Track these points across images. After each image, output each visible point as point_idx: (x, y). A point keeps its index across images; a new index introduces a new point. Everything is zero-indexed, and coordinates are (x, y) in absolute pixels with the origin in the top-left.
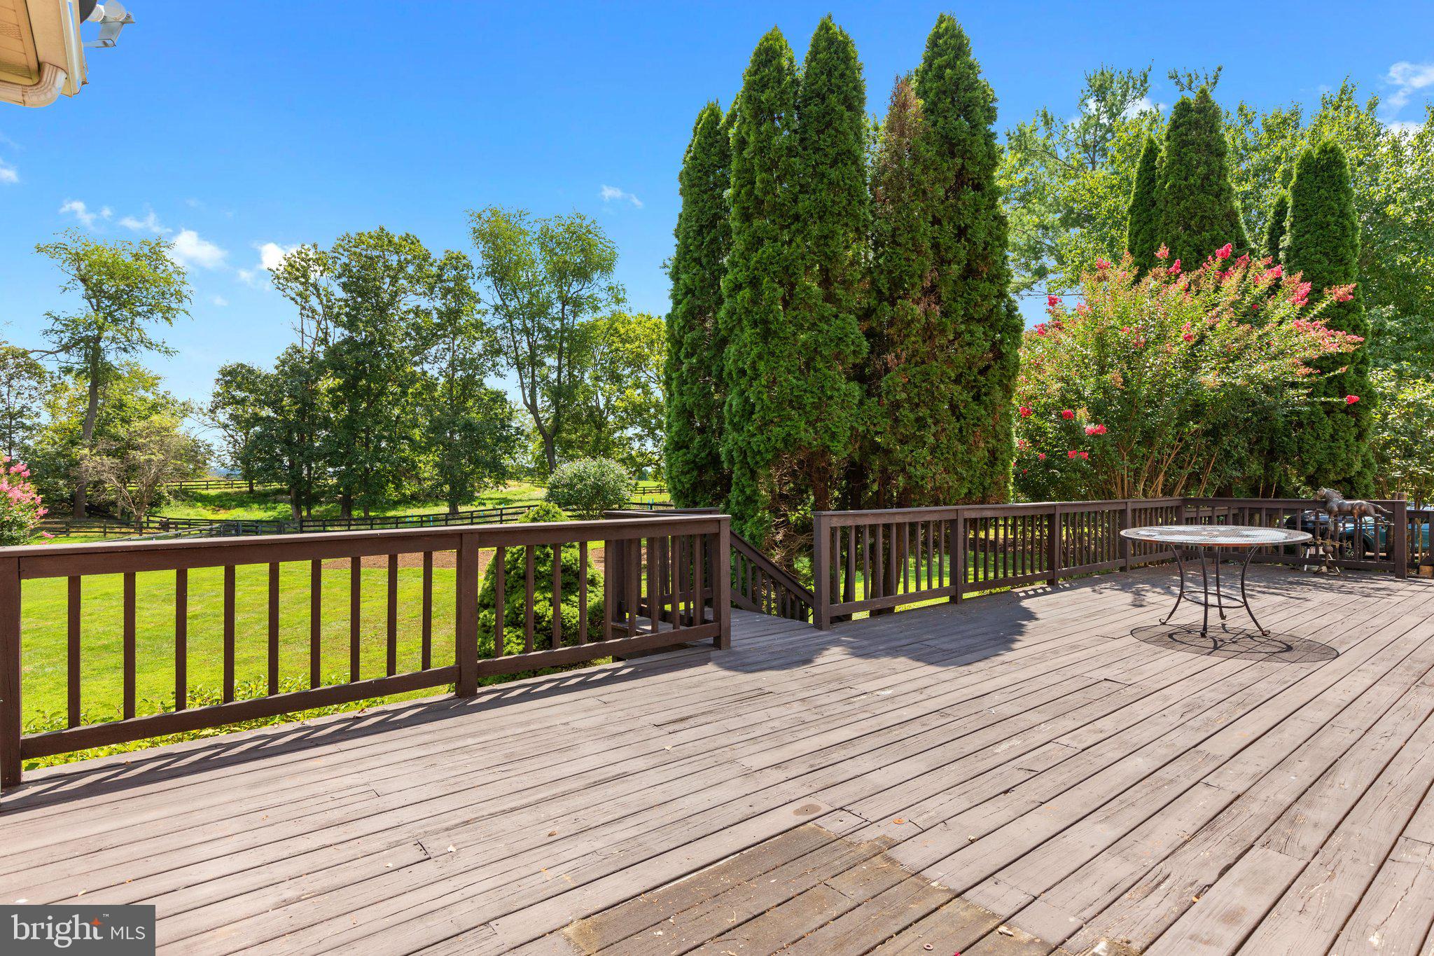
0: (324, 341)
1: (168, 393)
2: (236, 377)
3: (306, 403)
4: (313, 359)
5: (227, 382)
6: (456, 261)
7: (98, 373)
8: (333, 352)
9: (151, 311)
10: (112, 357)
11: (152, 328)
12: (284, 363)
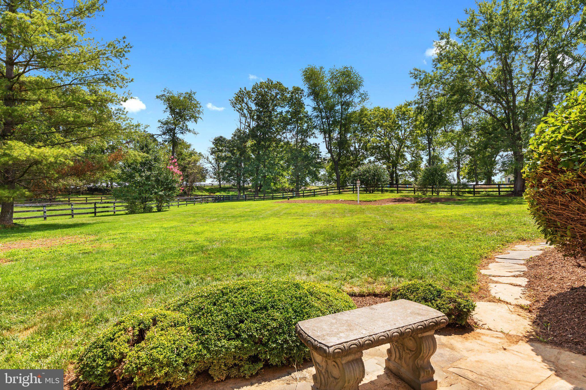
0: (249, 126)
1: (194, 149)
2: (219, 141)
3: (243, 151)
4: (244, 133)
5: (216, 144)
6: (297, 90)
7: (175, 142)
8: (252, 131)
9: (190, 118)
10: (179, 136)
11: (190, 124)
12: (235, 135)
